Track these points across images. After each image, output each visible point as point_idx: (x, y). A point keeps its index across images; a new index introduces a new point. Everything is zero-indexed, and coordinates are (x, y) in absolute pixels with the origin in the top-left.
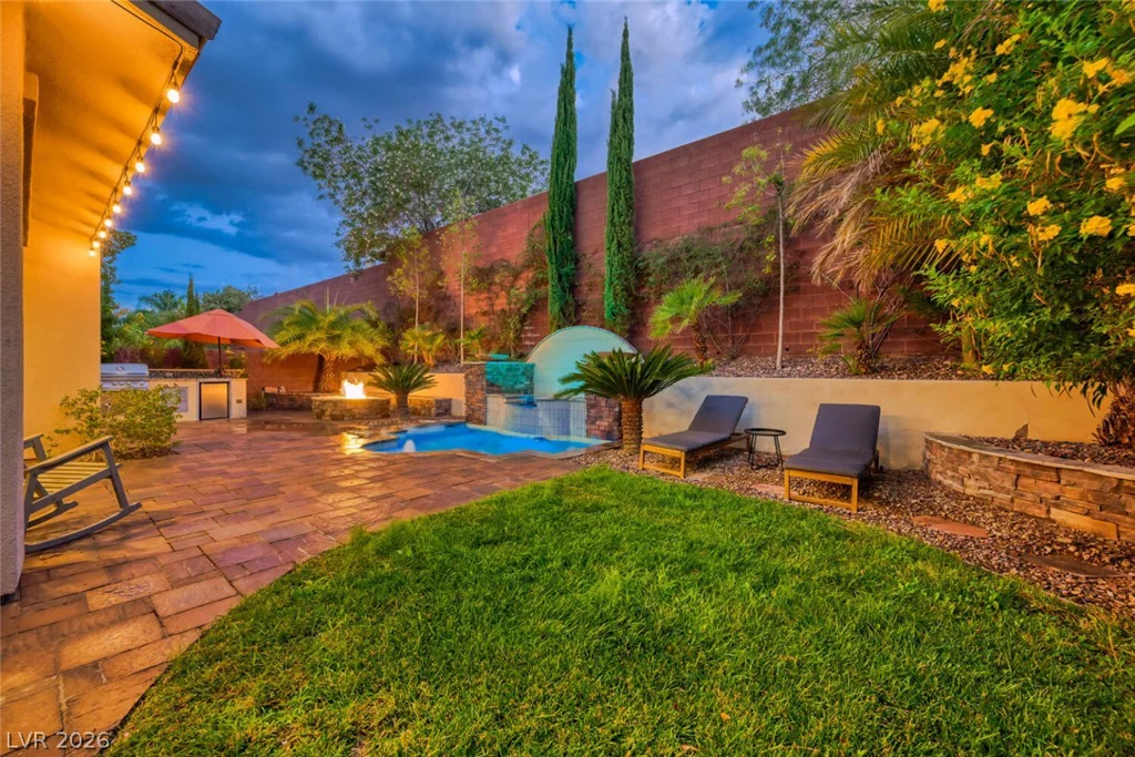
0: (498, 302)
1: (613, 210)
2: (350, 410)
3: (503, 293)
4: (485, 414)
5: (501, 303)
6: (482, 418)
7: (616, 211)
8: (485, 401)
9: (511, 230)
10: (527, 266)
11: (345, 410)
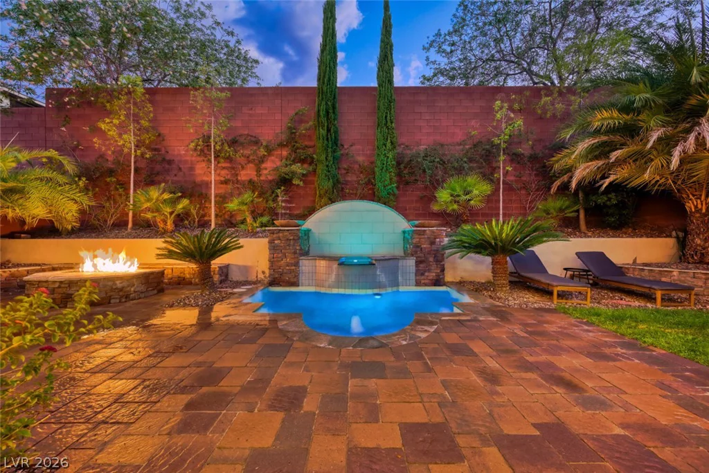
0: (243, 172)
1: (386, 117)
2: (121, 290)
3: (251, 165)
4: (297, 276)
5: (248, 173)
6: (292, 280)
7: (388, 118)
8: (297, 264)
9: (259, 110)
10: (281, 145)
11: (112, 290)
